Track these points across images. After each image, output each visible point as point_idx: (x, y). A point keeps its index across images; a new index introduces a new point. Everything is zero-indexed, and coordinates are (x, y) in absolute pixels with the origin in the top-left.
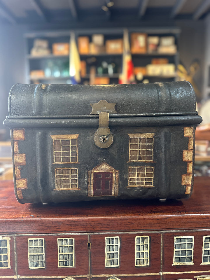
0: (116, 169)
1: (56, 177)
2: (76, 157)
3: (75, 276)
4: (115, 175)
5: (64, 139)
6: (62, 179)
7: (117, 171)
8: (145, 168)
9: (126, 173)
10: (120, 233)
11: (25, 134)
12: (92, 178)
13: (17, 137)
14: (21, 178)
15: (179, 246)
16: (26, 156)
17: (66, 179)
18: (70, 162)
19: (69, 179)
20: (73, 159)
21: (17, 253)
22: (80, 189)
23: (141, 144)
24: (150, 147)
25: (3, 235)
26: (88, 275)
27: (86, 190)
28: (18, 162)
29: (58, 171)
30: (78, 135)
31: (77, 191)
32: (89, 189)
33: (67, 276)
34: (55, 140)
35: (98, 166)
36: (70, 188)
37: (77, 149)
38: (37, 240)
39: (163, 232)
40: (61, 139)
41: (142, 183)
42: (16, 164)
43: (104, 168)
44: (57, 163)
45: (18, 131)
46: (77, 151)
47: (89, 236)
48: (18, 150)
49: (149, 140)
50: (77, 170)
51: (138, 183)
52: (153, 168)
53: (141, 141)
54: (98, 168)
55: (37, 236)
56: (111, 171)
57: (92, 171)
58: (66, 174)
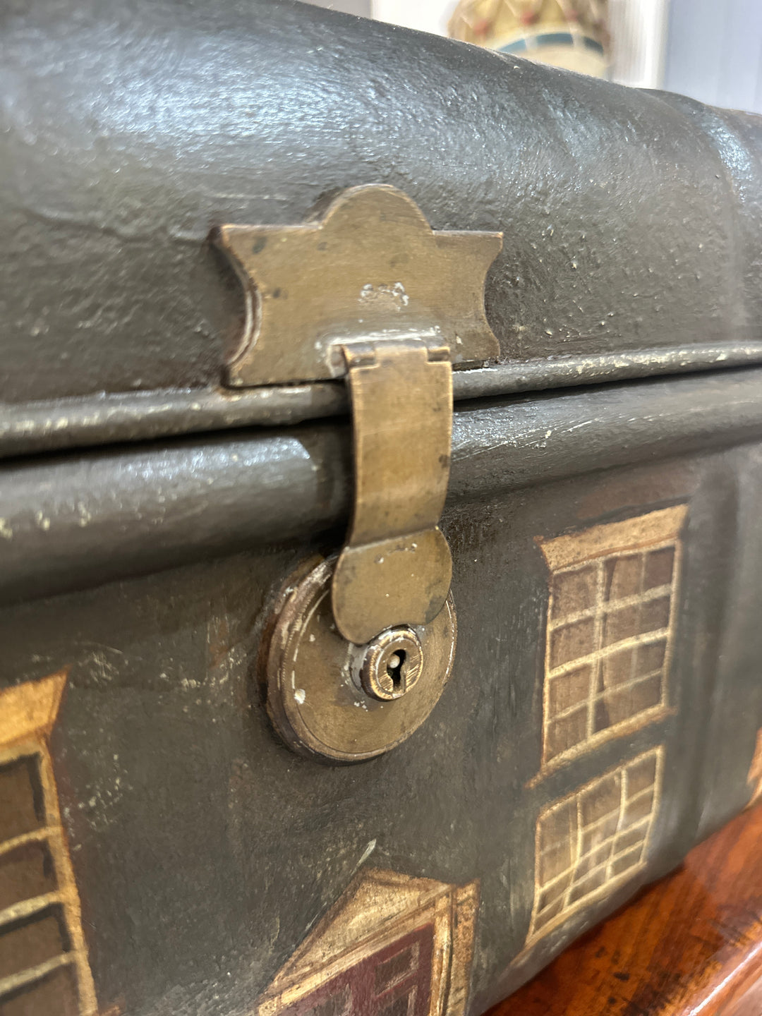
2: (70, 968)
4: (455, 924)
8: (622, 774)
35: (319, 935)
49: (657, 565)
52: (659, 752)
53: (617, 579)
56: (423, 919)
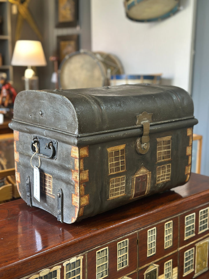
0: (150, 171)
1: (110, 187)
2: (124, 166)
3: (128, 275)
4: (149, 176)
5: (116, 151)
6: (115, 188)
7: (150, 172)
8: (166, 166)
9: (155, 173)
10: (156, 224)
11: (89, 151)
12: (135, 182)
13: (82, 155)
14: (85, 195)
15: (188, 223)
16: (89, 172)
17: (117, 187)
18: (120, 171)
19: (119, 187)
20: (122, 168)
21: (87, 270)
22: (126, 194)
23: (164, 146)
24: (169, 148)
25: (77, 256)
26: (137, 269)
27: (130, 194)
28: (83, 179)
29: (112, 181)
30: (125, 145)
31: (124, 197)
32: (132, 192)
33: (123, 277)
34: (110, 152)
35: (139, 171)
36: (119, 195)
37: (125, 158)
38: (103, 250)
39: (180, 214)
40: (114, 150)
41: (164, 179)
42: (81, 182)
43: (143, 171)
44: (111, 174)
45: (83, 148)
46: (125, 160)
47: (138, 233)
48: (83, 167)
49: (169, 142)
50: (125, 178)
51: (162, 179)
52: (170, 164)
53: (164, 143)
54: (138, 173)
55: (103, 246)
56: (146, 173)
57: (135, 176)
58: (118, 183)
